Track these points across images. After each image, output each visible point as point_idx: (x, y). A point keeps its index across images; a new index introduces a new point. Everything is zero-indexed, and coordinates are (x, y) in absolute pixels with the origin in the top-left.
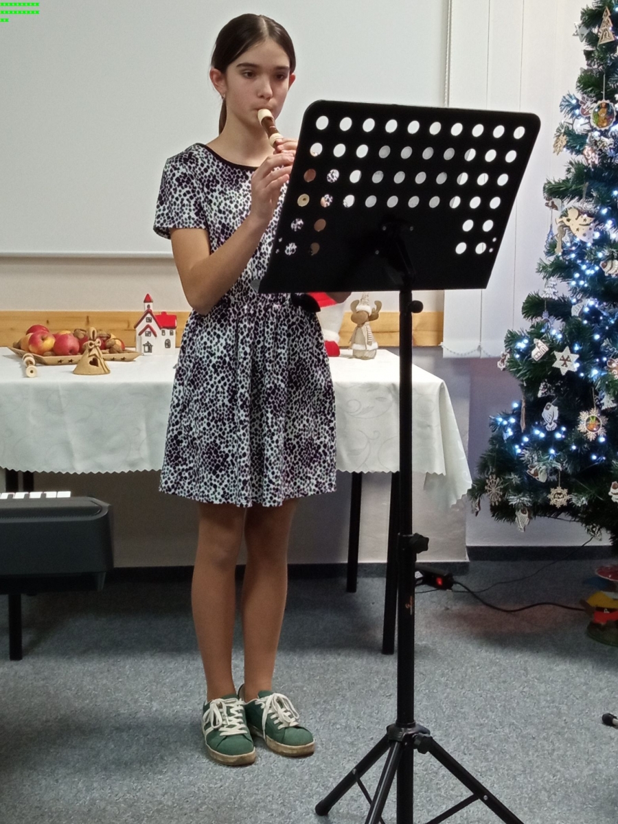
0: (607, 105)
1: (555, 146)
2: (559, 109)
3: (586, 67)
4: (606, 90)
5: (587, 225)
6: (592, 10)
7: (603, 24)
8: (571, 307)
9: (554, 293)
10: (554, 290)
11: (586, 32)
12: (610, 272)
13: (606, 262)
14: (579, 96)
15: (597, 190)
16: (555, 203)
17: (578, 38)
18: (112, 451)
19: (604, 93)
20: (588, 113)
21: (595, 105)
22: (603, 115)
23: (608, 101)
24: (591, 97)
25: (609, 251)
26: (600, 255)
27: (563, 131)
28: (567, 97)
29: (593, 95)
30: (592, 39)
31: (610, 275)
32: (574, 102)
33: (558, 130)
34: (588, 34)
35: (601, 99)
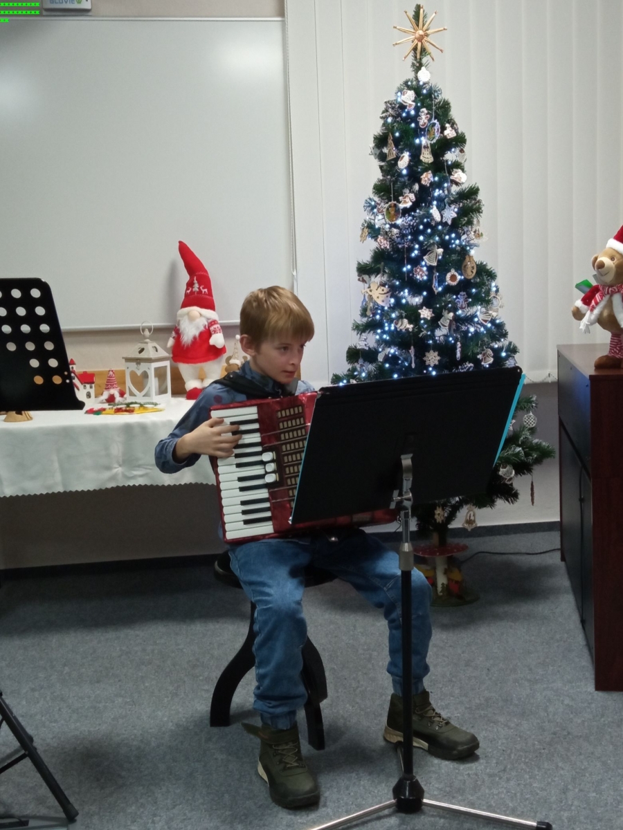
0: (395, 205)
1: (361, 236)
2: (363, 209)
3: (381, 178)
4: (394, 194)
5: (385, 294)
6: (380, 136)
7: (389, 146)
8: (378, 355)
9: (366, 345)
10: (365, 343)
11: (378, 152)
12: (401, 328)
13: (398, 321)
14: (376, 199)
15: (389, 268)
16: (365, 278)
17: (373, 157)
18: (33, 478)
19: (392, 196)
20: (382, 211)
21: (387, 206)
22: (393, 213)
23: (395, 202)
24: (384, 199)
25: (399, 313)
26: (393, 315)
27: (366, 225)
28: (368, 200)
29: (385, 198)
30: (382, 157)
31: (401, 330)
32: (373, 203)
33: (363, 225)
34: (380, 154)
35: (391, 201)
